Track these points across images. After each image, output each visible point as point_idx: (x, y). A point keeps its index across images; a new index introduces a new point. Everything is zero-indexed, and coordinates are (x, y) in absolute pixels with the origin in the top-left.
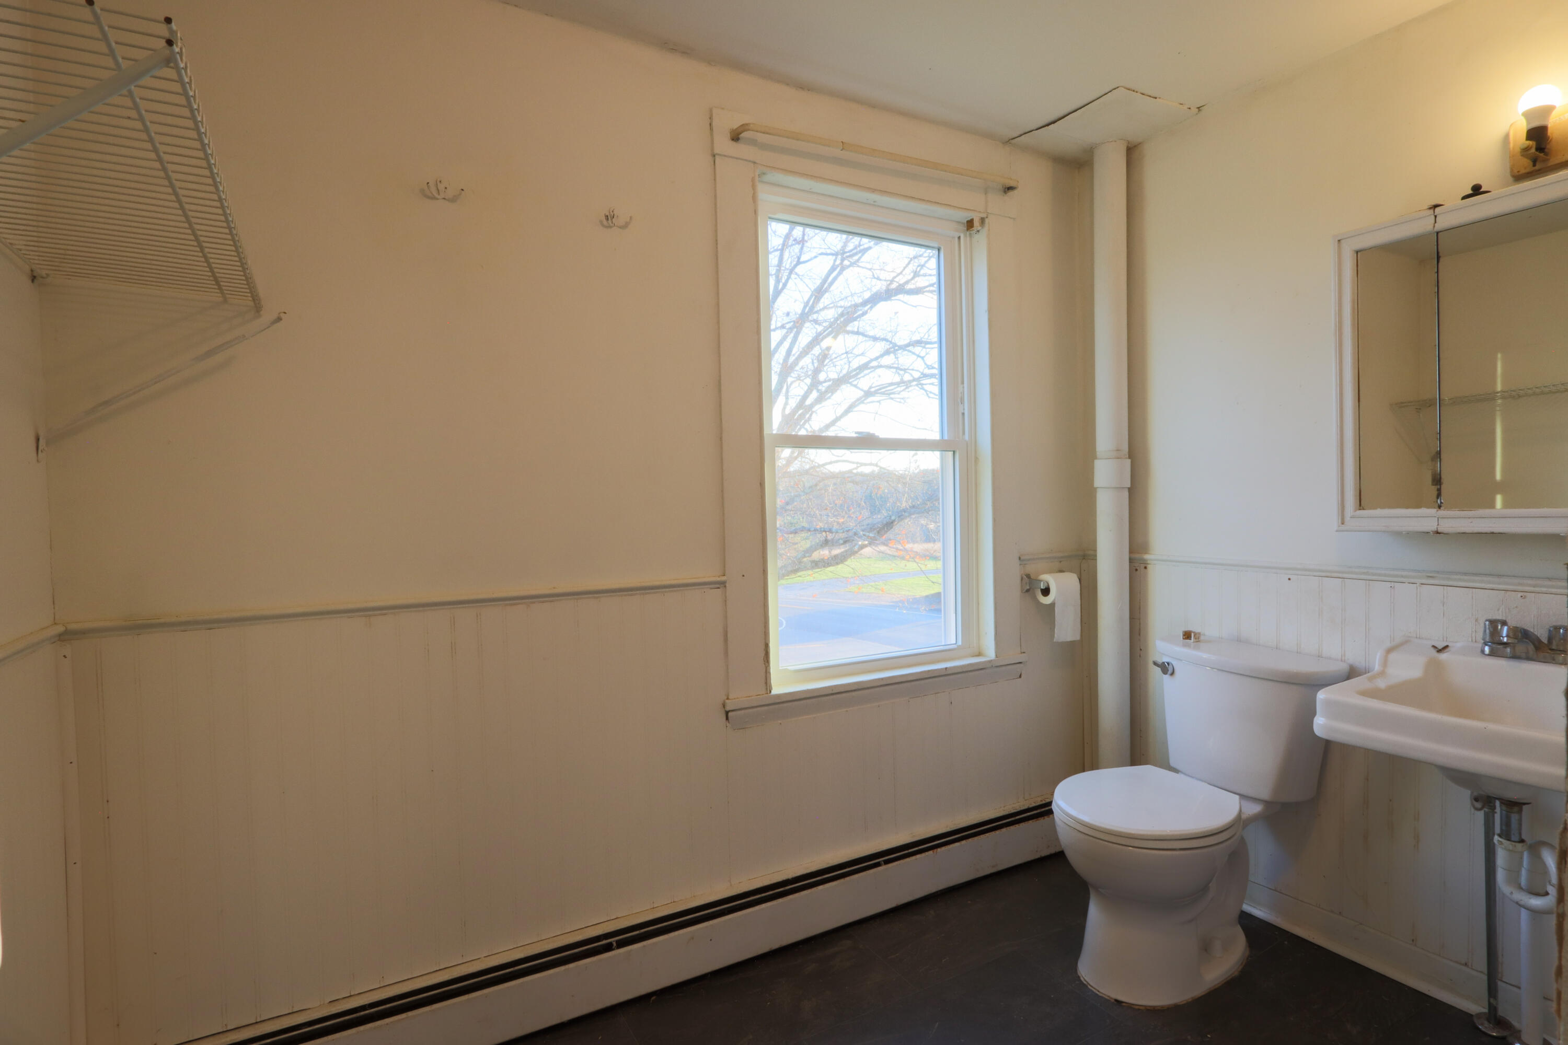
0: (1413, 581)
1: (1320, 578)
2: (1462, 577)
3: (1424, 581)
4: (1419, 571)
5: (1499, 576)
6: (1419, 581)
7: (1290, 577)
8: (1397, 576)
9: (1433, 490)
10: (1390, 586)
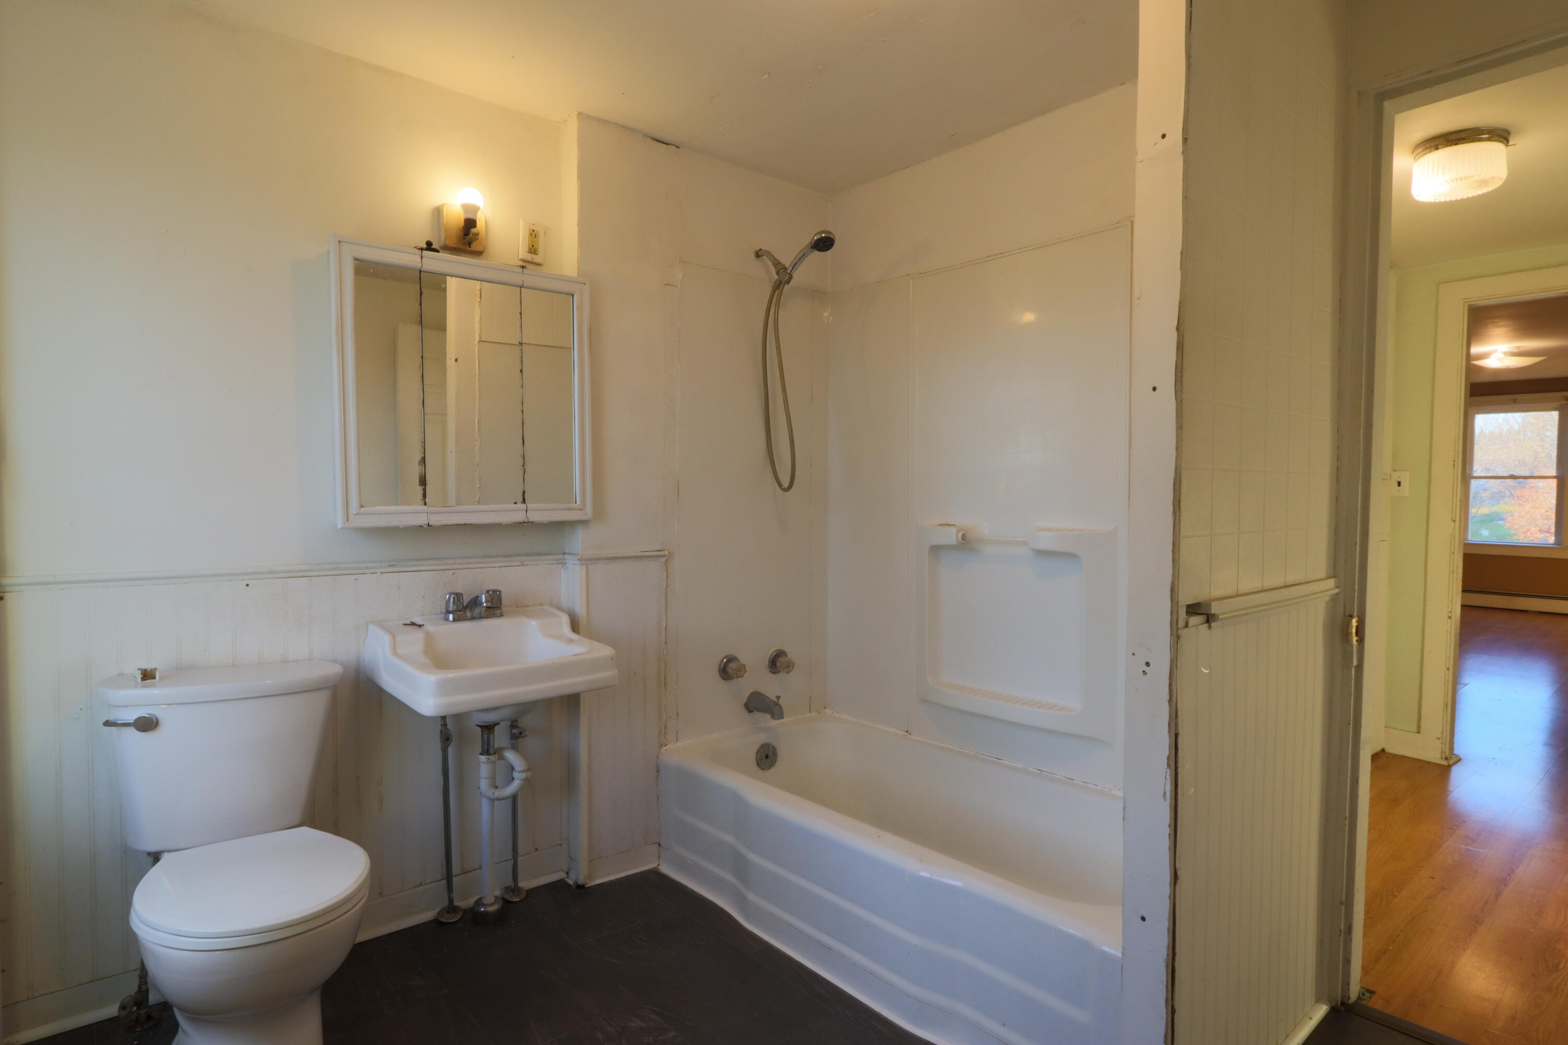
0: (372, 571)
1: (285, 579)
2: (417, 563)
3: (384, 570)
4: (381, 562)
5: (440, 559)
6: (379, 571)
7: (248, 583)
8: (360, 569)
9: (420, 489)
10: (354, 578)
